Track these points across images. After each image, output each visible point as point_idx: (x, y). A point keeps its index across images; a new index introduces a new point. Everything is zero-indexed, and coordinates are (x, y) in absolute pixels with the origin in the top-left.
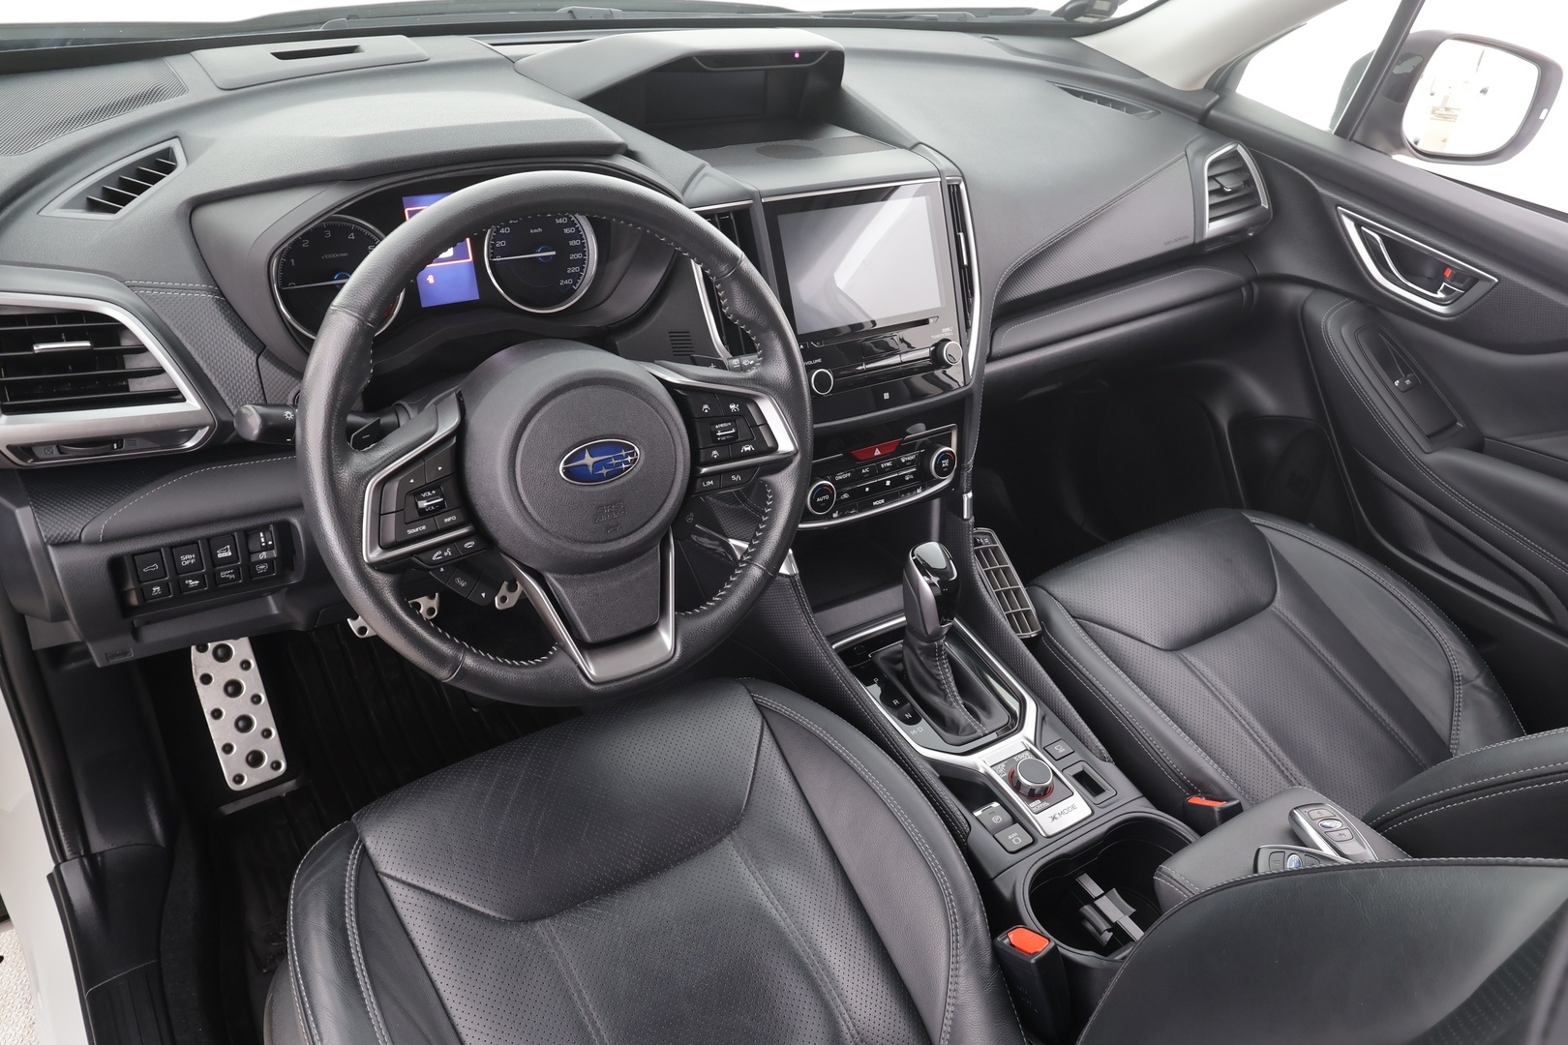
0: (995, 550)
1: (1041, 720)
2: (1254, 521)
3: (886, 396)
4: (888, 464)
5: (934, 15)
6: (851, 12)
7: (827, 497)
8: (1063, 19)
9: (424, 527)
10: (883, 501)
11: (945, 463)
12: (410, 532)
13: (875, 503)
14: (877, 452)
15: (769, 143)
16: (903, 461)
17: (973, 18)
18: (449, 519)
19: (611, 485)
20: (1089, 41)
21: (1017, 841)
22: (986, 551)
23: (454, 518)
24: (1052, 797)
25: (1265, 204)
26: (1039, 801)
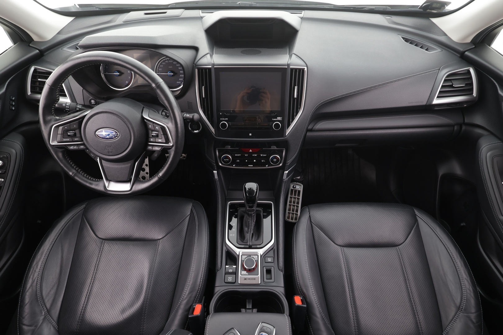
0: (299, 192)
1: (272, 249)
2: (417, 214)
3: (250, 134)
4: (255, 155)
5: (374, 7)
6: (344, 6)
7: (228, 160)
8: (422, 10)
9: (68, 140)
10: (252, 166)
11: (275, 160)
12: (64, 140)
13: (249, 166)
14: (251, 151)
15: (250, 49)
16: (261, 155)
17: (390, 9)
18: (76, 139)
19: (108, 141)
20: (434, 20)
21: (230, 280)
22: (296, 191)
23: (78, 139)
24: (253, 273)
25: (475, 94)
26: (246, 272)
